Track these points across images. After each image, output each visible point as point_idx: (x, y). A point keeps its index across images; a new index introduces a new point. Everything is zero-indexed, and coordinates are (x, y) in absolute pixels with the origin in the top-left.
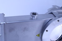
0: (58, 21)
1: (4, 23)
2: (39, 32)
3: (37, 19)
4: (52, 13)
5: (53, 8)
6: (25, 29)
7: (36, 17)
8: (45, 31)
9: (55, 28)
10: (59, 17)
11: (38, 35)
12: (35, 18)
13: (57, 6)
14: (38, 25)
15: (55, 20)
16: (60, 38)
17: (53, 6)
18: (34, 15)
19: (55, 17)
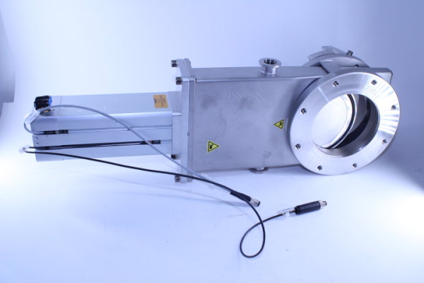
0: (336, 83)
1: (191, 79)
2: (282, 116)
3: (276, 76)
4: (320, 65)
5: (322, 52)
6: (244, 103)
7: (274, 69)
8: (299, 112)
9: (321, 111)
10: (338, 73)
11: (278, 124)
12: (271, 72)
13: (336, 49)
14: (280, 92)
15: (326, 80)
16: (340, 139)
17: (323, 47)
18: (270, 65)
19: (328, 72)
